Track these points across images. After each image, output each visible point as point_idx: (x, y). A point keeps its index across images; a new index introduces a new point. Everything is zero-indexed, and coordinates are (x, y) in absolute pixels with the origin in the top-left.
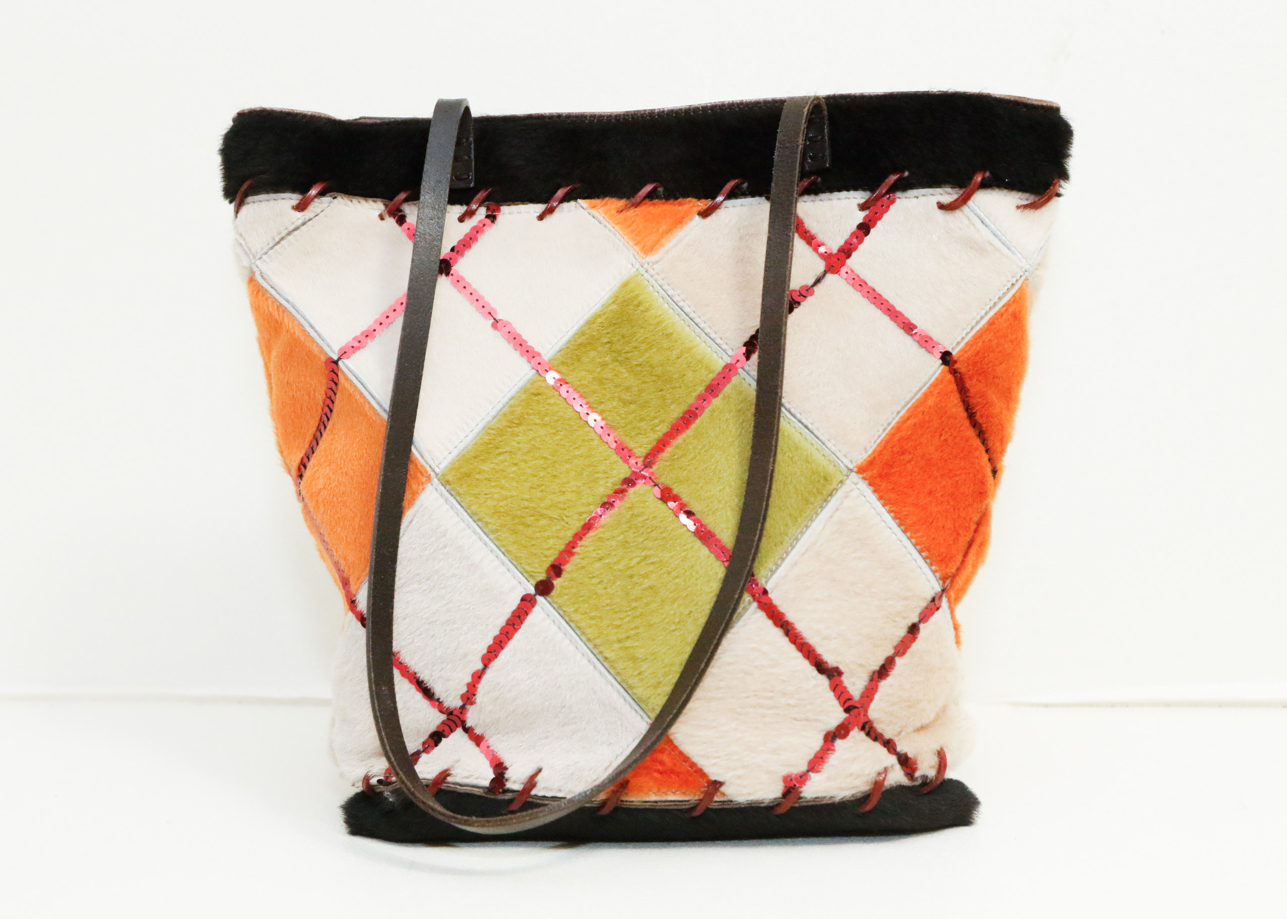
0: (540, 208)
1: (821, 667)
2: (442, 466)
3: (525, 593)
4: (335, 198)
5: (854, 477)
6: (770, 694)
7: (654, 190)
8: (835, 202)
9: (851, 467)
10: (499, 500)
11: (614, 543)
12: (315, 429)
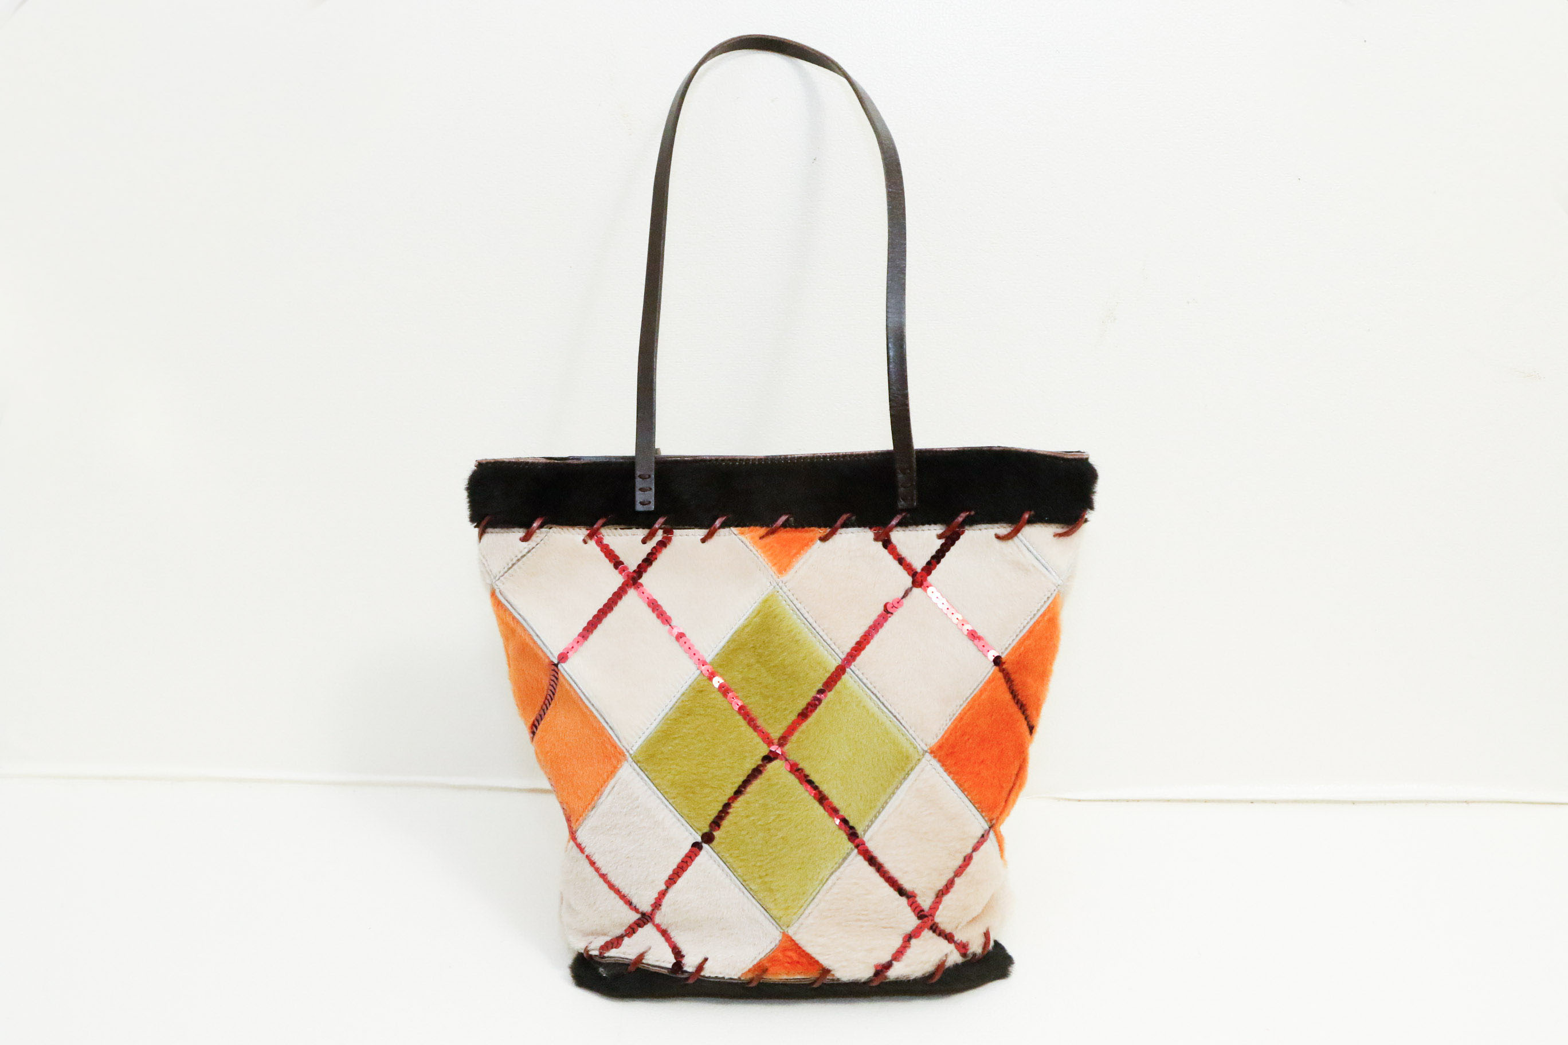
0: (702, 533)
1: (901, 891)
2: (635, 748)
3: (695, 841)
4: (550, 528)
5: (928, 756)
6: (865, 913)
7: (787, 520)
8: (920, 533)
9: (926, 749)
10: (675, 775)
11: (757, 805)
12: (542, 703)
